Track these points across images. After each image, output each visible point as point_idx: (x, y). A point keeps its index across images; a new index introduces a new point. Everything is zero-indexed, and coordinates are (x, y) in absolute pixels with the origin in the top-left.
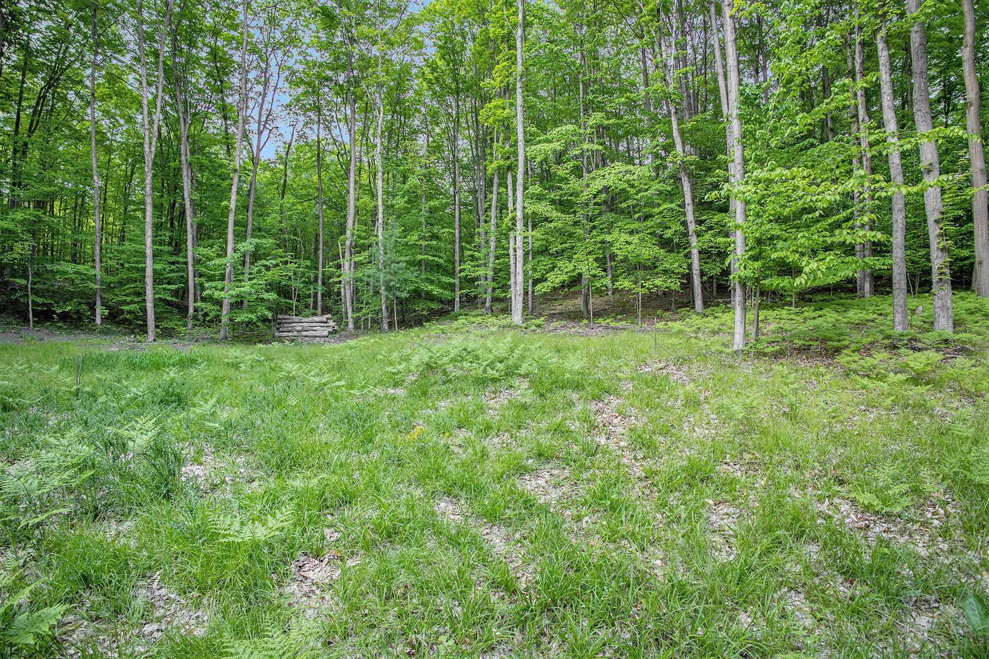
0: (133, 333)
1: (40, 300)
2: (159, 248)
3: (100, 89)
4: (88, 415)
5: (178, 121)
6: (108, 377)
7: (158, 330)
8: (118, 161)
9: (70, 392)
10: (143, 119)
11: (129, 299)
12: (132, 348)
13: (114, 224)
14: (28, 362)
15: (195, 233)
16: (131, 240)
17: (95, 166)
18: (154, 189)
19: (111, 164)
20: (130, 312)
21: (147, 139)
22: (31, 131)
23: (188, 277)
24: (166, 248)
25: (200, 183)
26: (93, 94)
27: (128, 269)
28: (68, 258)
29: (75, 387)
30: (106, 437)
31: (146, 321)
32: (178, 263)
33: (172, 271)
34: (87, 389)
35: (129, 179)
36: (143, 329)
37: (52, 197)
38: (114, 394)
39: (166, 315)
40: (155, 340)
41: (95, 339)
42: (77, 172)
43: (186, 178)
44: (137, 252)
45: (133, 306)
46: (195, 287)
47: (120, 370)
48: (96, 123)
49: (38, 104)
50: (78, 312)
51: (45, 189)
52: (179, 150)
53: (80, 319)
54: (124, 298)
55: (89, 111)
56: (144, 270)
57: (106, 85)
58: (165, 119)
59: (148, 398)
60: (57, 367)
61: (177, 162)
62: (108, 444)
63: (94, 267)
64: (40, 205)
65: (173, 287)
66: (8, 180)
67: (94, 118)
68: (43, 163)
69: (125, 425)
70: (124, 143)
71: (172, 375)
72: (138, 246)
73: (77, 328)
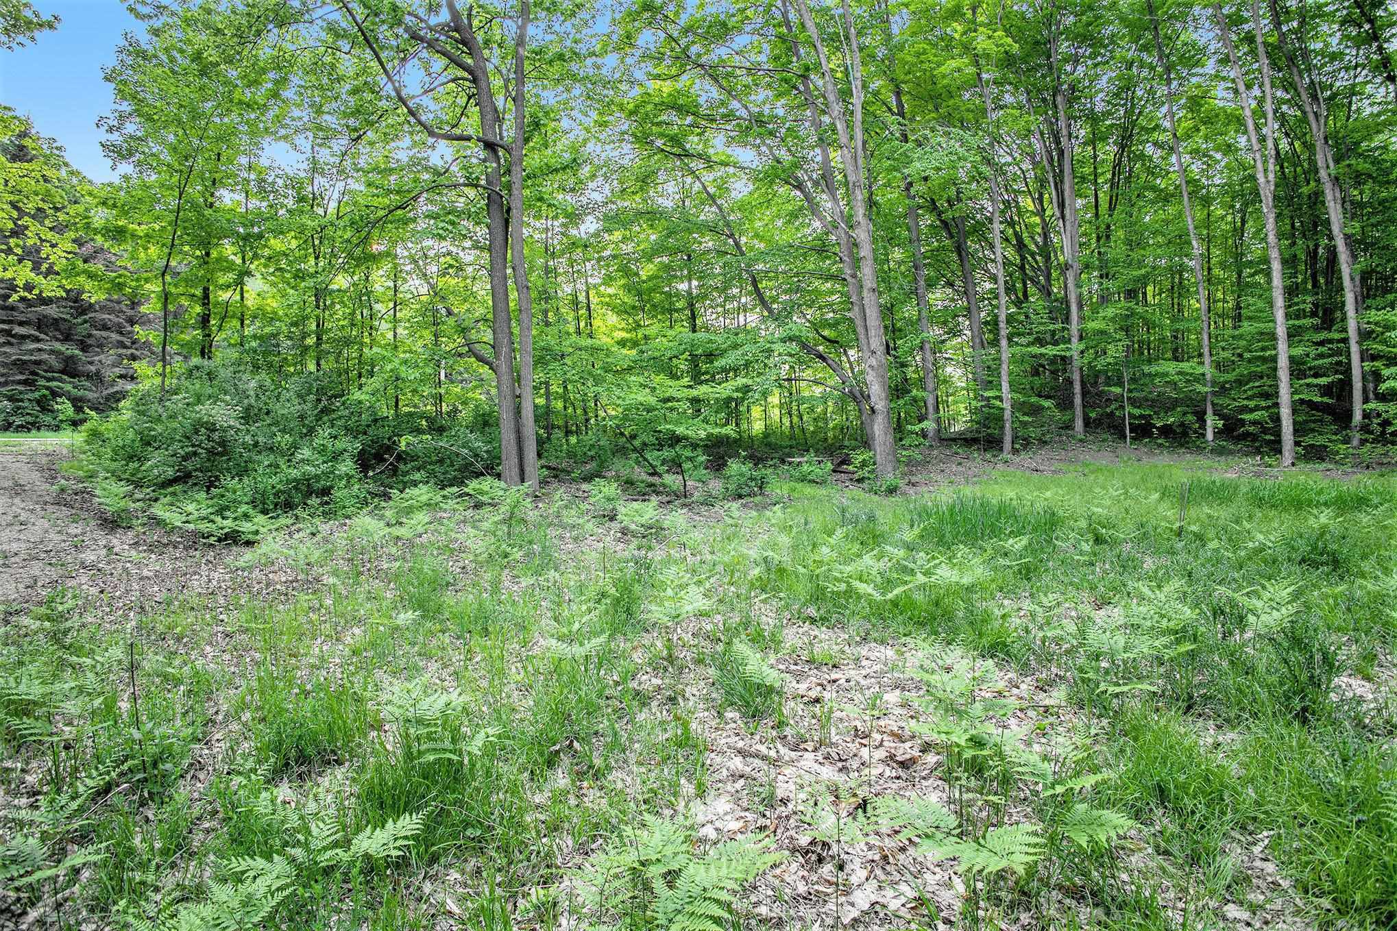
0: (1259, 453)
1: (1137, 412)
2: (1296, 322)
3: (1183, 125)
4: (1194, 565)
5: (1304, 120)
6: (1222, 514)
7: (1300, 449)
8: (1220, 212)
9: (1171, 530)
10: (1249, 140)
11: (1252, 404)
12: (1258, 475)
13: (1225, 301)
14: (1124, 487)
15: (1358, 289)
16: (1250, 318)
17: (1191, 227)
18: (1280, 236)
19: (1212, 219)
20: (1254, 423)
21: (1259, 165)
22: (1111, 208)
23: (1349, 364)
24: (1307, 322)
25: (1361, 205)
26: (1175, 135)
27: (1249, 361)
28: (1169, 355)
29: (1178, 525)
30: (1215, 601)
31: (1279, 435)
32: (1330, 341)
33: (1321, 356)
34: (1194, 528)
35: (1239, 231)
36: (1275, 447)
37: (1144, 281)
38: (1230, 540)
39: (1313, 425)
40: (1293, 464)
41: (1204, 461)
42: (1170, 242)
43: (1332, 204)
44: (1262, 334)
45: (1259, 413)
46: (1364, 378)
47: (1239, 506)
48: (1185, 171)
49: (1114, 174)
50: (1182, 425)
51: (1135, 273)
52: (1312, 162)
53: (1185, 434)
54: (1245, 402)
55: (1174, 159)
56: (1274, 359)
57: (1189, 116)
58: (1282, 125)
59: (1282, 553)
60: (1157, 496)
61: (1313, 184)
62: (1218, 612)
63: (1202, 363)
64: (1131, 294)
65: (1323, 381)
66: (1095, 274)
67: (1181, 165)
68: (1129, 243)
69: (1244, 588)
70: (1226, 184)
71: (1323, 519)
72: (1262, 325)
73: (1182, 446)
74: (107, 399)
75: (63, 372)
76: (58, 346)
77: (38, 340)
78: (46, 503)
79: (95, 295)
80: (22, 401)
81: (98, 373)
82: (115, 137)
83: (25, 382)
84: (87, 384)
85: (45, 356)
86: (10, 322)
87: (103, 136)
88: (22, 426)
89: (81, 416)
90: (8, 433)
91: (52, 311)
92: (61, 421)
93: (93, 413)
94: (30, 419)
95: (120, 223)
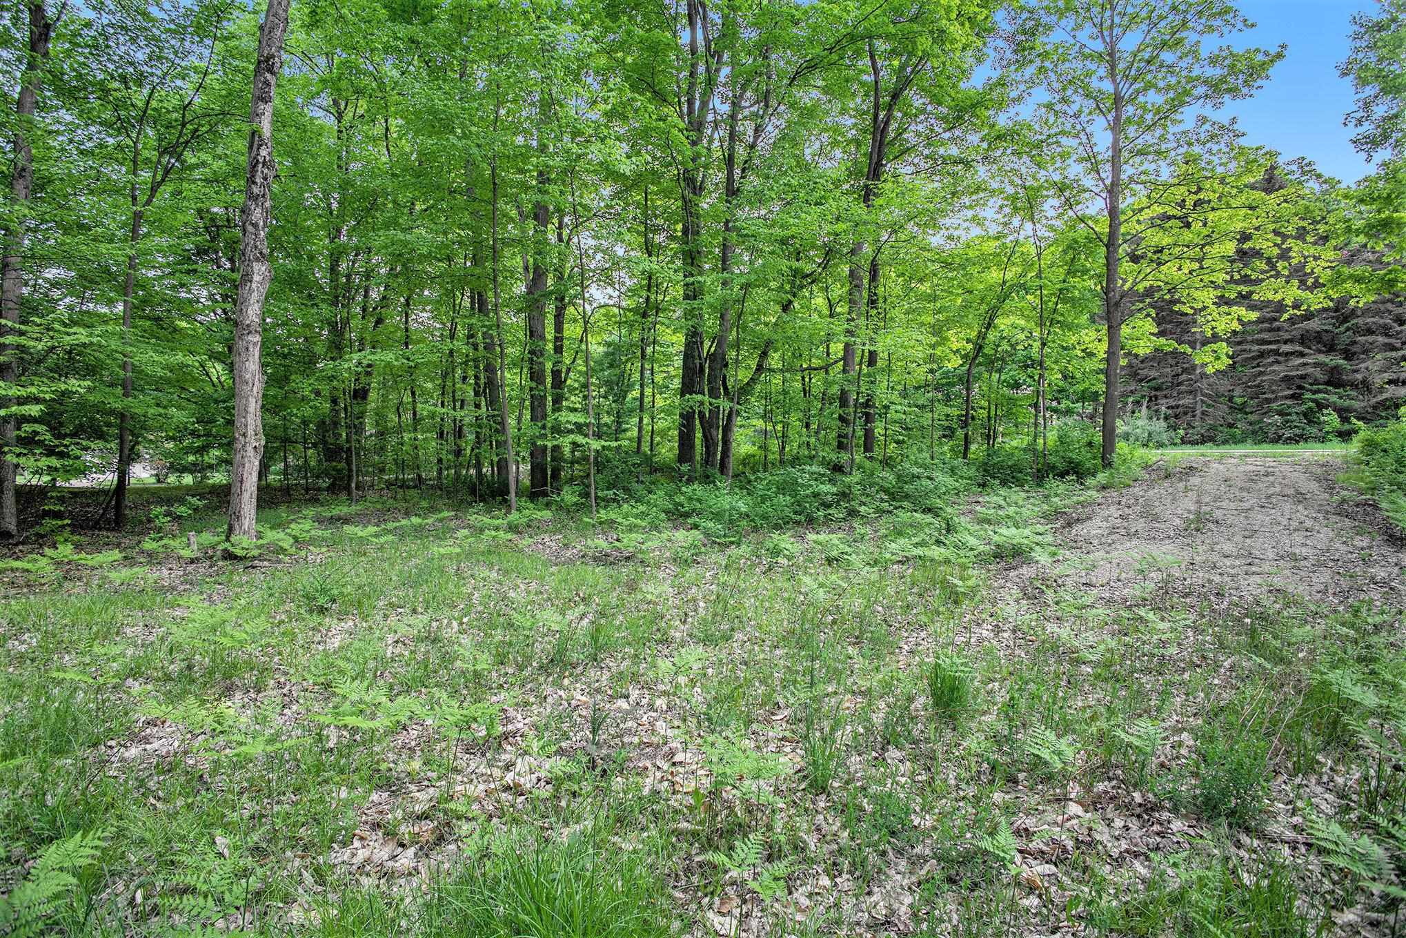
74: (1374, 407)
75: (1328, 383)
76: (1322, 358)
77: (1302, 355)
78: (1327, 512)
79: (1363, 298)
80: (1289, 414)
81: (1364, 382)
82: (1367, 127)
83: (1293, 397)
84: (1354, 393)
85: (1310, 370)
86: (1277, 342)
87: (1353, 132)
88: (1290, 438)
89: (1346, 427)
90: (1279, 445)
91: (1314, 325)
92: (1328, 432)
93: (1360, 423)
94: (1297, 431)
95: (1383, 216)
